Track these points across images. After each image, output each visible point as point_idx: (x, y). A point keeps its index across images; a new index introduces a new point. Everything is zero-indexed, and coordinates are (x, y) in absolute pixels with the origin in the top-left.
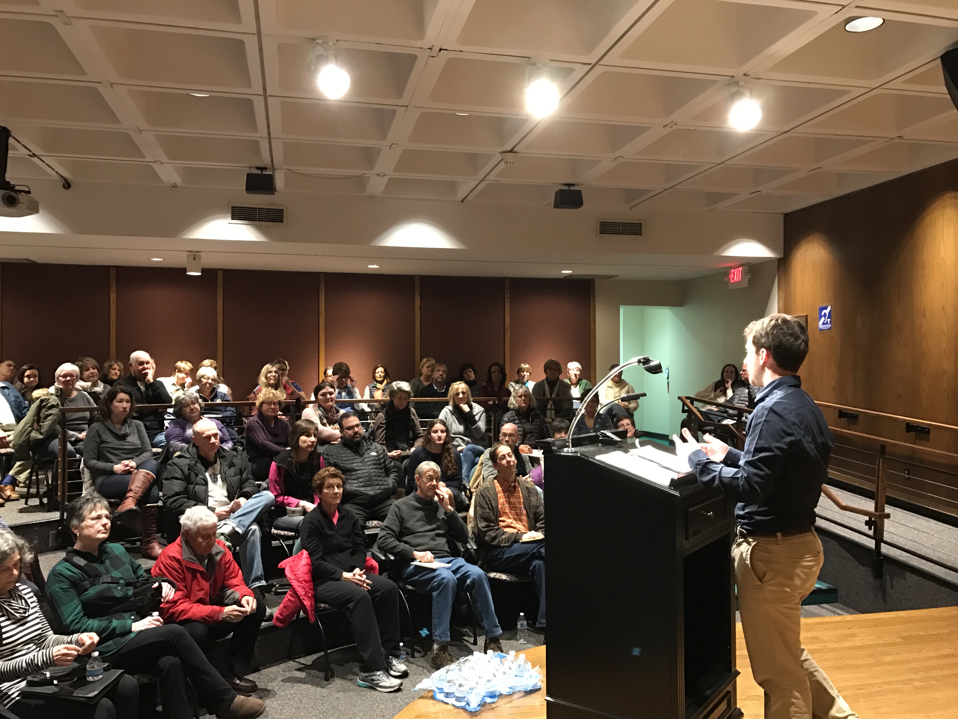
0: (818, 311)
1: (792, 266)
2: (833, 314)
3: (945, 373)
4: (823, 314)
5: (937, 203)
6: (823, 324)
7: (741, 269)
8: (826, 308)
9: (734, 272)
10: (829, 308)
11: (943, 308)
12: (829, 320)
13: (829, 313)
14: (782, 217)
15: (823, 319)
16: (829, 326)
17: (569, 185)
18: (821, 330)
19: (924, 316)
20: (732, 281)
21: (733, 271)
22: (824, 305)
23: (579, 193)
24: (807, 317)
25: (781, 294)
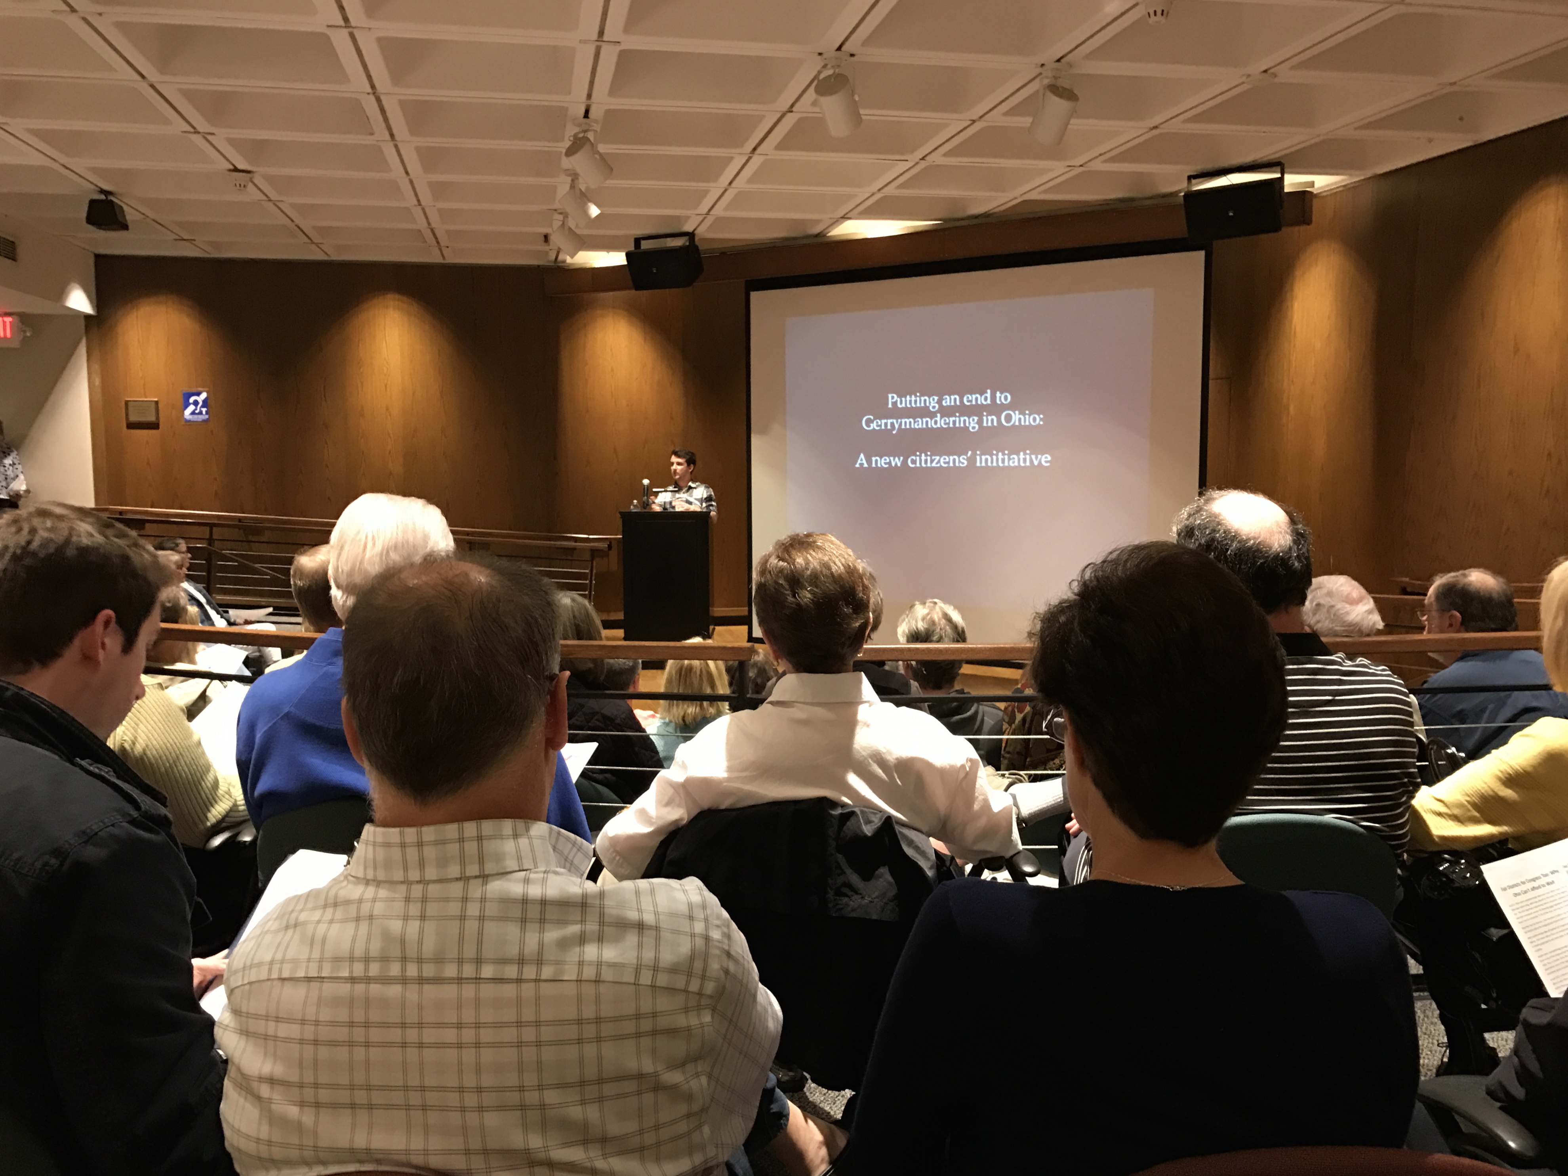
1: (119, 330)
2: (212, 403)
4: (191, 401)
5: (374, 302)
6: (193, 413)
7: (8, 320)
8: (198, 394)
10: (204, 395)
12: (204, 410)
13: (204, 401)
14: (91, 260)
15: (191, 408)
16: (205, 417)
17: (107, 193)
18: (188, 421)
19: (361, 415)
22: (194, 390)
24: (157, 403)
25: (96, 367)
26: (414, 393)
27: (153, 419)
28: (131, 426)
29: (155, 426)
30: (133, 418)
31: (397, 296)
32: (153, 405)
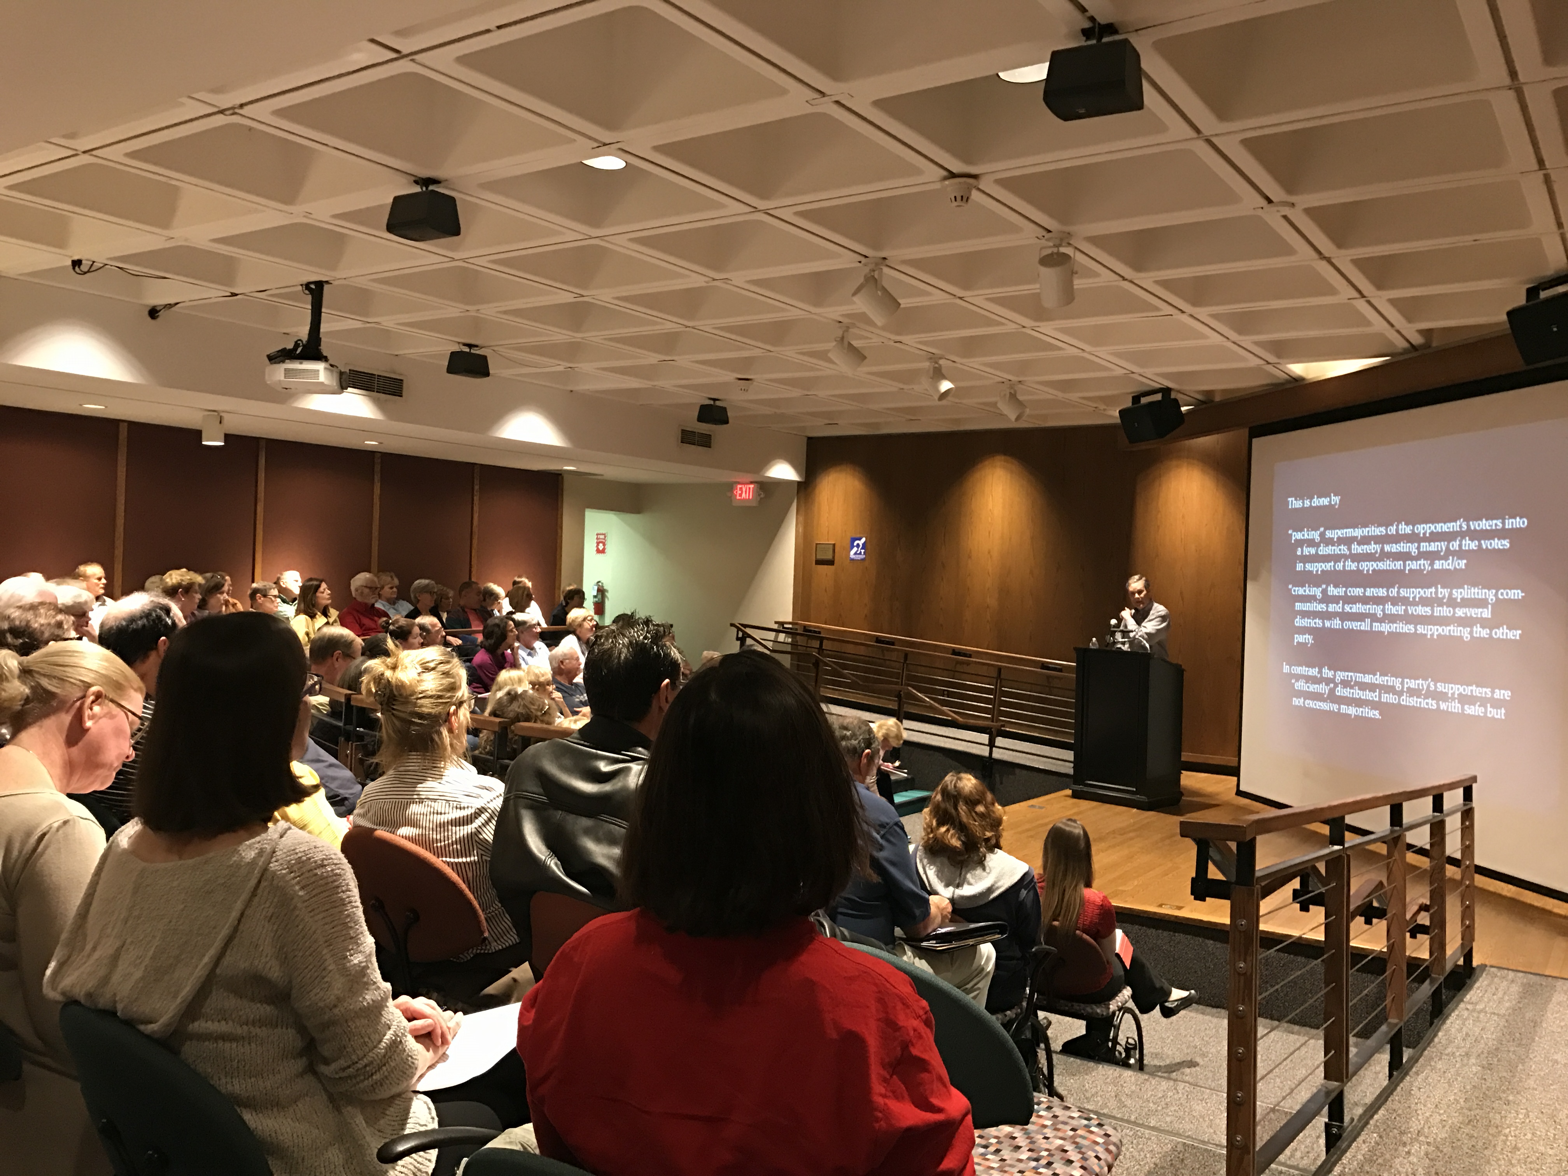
0: (849, 541)
1: (817, 491)
2: (868, 546)
3: (988, 607)
4: (855, 544)
5: (987, 463)
6: (856, 554)
7: (752, 486)
8: (860, 539)
9: (741, 489)
10: (863, 540)
11: (989, 552)
12: (863, 551)
13: (863, 544)
14: (806, 439)
15: (855, 549)
16: (863, 556)
17: (715, 400)
18: (853, 560)
19: (970, 557)
20: (738, 497)
21: (739, 486)
22: (858, 536)
23: (724, 410)
24: (834, 545)
25: (801, 519)
26: (1010, 539)
27: (830, 557)
28: (819, 562)
29: (831, 562)
30: (819, 557)
31: (1003, 457)
32: (831, 546)
